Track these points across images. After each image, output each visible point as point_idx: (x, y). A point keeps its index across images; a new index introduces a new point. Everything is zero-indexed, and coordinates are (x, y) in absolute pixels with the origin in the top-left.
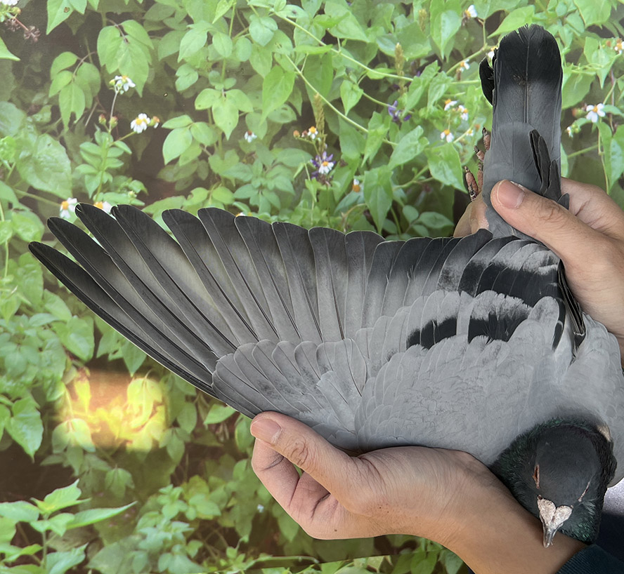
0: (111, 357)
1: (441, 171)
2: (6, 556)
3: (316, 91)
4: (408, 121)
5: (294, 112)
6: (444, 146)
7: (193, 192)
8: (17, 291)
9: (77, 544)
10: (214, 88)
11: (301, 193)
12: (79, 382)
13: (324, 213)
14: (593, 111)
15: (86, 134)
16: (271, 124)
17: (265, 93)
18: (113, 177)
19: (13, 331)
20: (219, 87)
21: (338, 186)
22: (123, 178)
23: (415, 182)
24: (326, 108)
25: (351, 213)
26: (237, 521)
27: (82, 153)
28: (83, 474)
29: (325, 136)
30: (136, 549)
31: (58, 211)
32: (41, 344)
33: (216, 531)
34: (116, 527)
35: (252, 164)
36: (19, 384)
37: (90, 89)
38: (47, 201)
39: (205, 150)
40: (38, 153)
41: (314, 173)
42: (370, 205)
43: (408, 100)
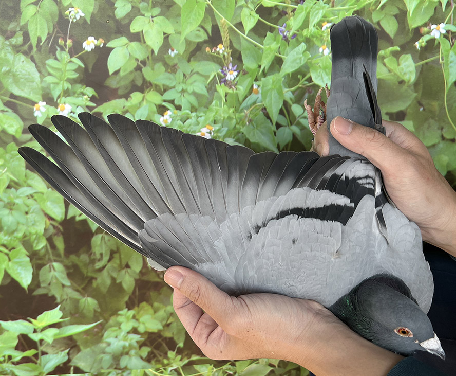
0: (78, 219)
1: (320, 78)
2: (13, 357)
3: (222, 17)
4: (295, 39)
5: (206, 34)
6: (322, 58)
7: (131, 95)
8: (6, 171)
9: (62, 349)
10: (144, 15)
11: (214, 96)
12: (56, 237)
13: (232, 110)
14: (436, 29)
15: (50, 53)
16: (188, 42)
17: (183, 18)
18: (71, 84)
19: (6, 200)
20: (148, 14)
21: (242, 89)
22: (79, 86)
23: (301, 86)
24: (230, 29)
25: (251, 110)
26: (175, 333)
27: (48, 68)
28: (63, 300)
29: (230, 51)
30: (104, 353)
31: (32, 112)
32: (27, 209)
33: (160, 340)
34: (89, 338)
35: (175, 73)
36: (13, 238)
37: (50, 19)
38: (24, 104)
39: (139, 63)
40: (15, 68)
41: (223, 80)
42: (266, 103)
43: (294, 23)
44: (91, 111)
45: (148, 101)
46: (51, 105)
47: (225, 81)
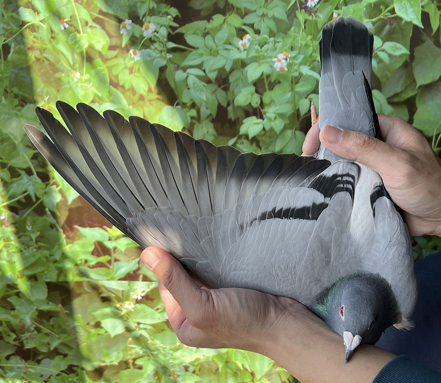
44: (173, 31)
45: (229, 25)
46: (137, 24)
47: (306, 8)
